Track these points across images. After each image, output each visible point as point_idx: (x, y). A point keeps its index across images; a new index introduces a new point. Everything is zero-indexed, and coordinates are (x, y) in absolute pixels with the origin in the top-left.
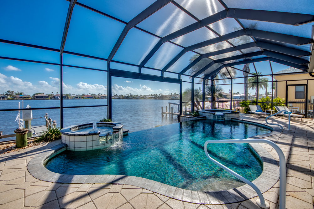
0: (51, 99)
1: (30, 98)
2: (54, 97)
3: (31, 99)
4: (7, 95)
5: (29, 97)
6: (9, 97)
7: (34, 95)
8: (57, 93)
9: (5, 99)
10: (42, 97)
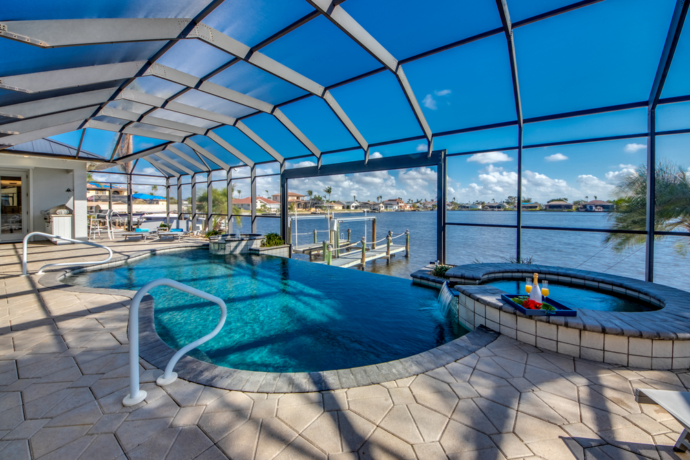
0: (578, 210)
1: (538, 209)
2: (585, 206)
3: (541, 210)
4: (508, 203)
5: (537, 207)
6: (507, 206)
7: (548, 202)
8: (596, 197)
9: (501, 209)
10: (559, 206)
